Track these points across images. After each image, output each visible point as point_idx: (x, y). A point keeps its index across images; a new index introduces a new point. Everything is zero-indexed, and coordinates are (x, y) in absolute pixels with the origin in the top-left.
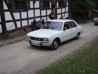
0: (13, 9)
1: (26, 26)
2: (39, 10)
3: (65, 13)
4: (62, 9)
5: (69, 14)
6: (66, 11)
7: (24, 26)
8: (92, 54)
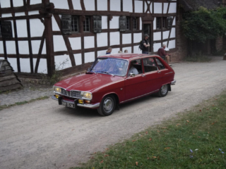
0: (69, 31)
1: (92, 63)
2: (118, 34)
3: (169, 39)
4: (164, 33)
5: (176, 43)
6: (171, 37)
7: (89, 63)
8: (216, 120)
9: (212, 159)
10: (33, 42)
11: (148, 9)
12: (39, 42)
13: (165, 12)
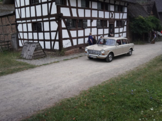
0: (70, 27)
1: (82, 44)
2: (96, 29)
3: (123, 32)
4: (120, 29)
5: (127, 34)
7: (81, 44)
8: (146, 75)
9: (142, 95)
10: (52, 33)
11: (112, 16)
12: (55, 33)
13: (121, 18)
